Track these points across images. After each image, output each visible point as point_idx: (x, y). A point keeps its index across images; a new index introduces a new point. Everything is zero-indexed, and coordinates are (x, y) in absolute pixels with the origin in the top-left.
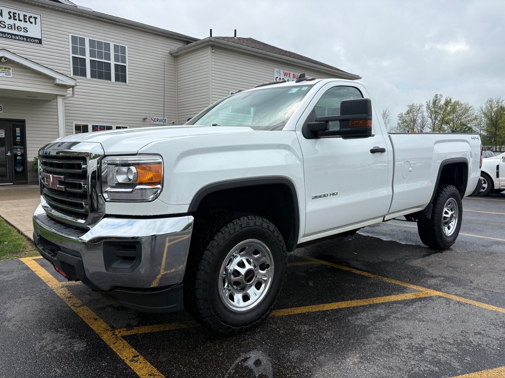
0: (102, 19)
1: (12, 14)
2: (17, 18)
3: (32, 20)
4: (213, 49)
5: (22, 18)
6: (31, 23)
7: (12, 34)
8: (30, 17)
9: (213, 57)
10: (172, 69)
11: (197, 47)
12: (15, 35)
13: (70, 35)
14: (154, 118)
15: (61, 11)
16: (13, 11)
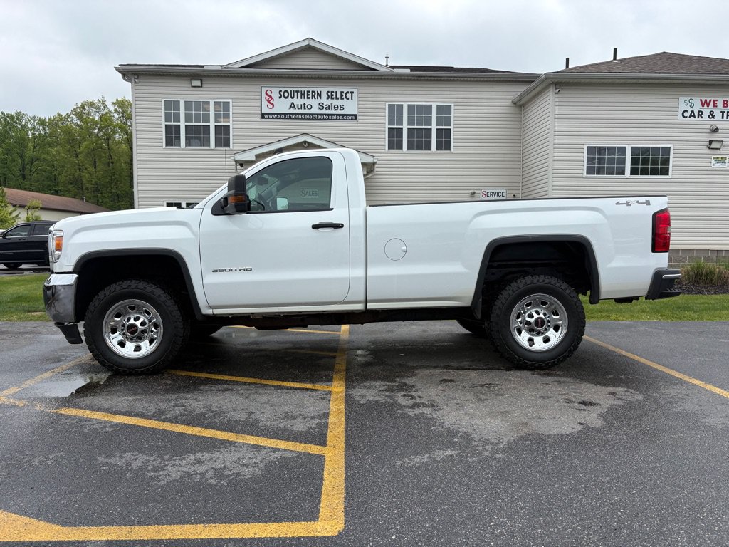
0: (423, 78)
1: (330, 94)
2: (335, 96)
3: (349, 95)
4: (556, 89)
5: (339, 96)
6: (348, 99)
7: (328, 115)
8: (348, 92)
9: (557, 100)
10: (516, 123)
11: (538, 89)
12: (332, 115)
13: (387, 104)
14: (487, 191)
15: (378, 79)
16: (330, 90)
